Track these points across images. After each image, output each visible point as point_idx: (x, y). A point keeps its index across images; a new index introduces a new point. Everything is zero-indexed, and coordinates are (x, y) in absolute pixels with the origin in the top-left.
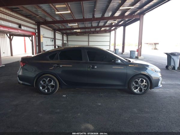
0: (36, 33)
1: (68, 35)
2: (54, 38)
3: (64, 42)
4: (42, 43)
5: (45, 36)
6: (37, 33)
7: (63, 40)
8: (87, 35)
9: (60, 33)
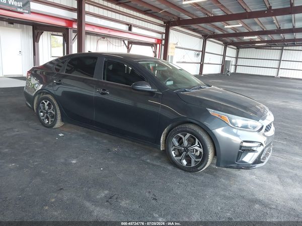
0: (162, 40)
1: (239, 46)
2: (202, 51)
3: (226, 60)
4: (172, 57)
5: (179, 45)
6: (164, 39)
7: (224, 55)
8: (280, 48)
9: (222, 43)
